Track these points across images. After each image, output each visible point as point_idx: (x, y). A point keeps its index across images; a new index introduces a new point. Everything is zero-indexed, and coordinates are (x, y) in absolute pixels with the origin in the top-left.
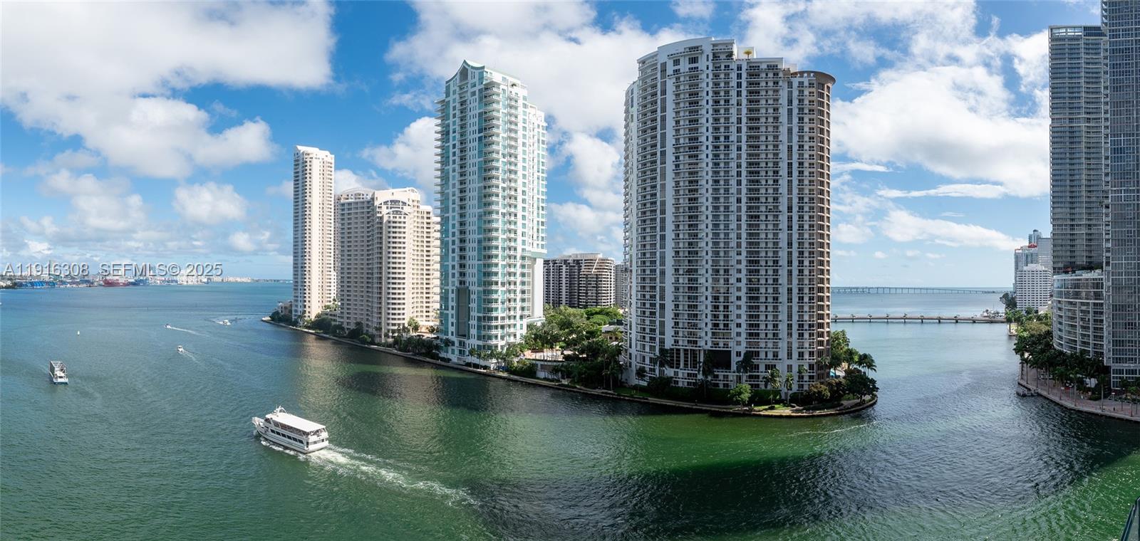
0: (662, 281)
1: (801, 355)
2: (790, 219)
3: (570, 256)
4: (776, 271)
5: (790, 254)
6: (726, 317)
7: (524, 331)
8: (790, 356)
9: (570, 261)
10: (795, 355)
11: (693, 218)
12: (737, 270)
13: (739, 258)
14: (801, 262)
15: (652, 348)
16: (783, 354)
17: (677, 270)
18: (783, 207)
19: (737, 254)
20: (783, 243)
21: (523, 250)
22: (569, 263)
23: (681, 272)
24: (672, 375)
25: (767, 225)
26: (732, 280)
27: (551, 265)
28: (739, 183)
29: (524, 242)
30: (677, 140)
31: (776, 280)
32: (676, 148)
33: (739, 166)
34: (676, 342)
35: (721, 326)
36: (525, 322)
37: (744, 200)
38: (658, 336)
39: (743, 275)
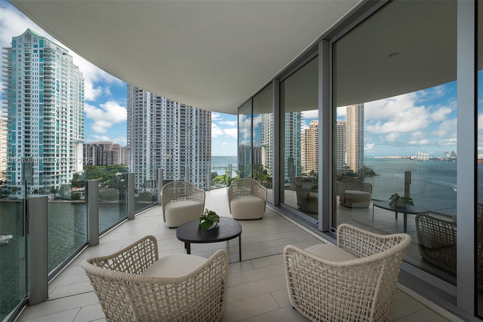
0: (145, 154)
1: (200, 181)
2: (196, 131)
3: (98, 143)
4: (191, 150)
5: (196, 144)
6: (172, 167)
7: (72, 178)
8: (196, 181)
9: (98, 145)
10: (198, 181)
11: (159, 129)
12: (176, 150)
13: (177, 145)
14: (200, 147)
15: (141, 181)
16: (194, 181)
17: (151, 150)
18: (194, 127)
19: (176, 144)
20: (194, 140)
21: (71, 139)
22: (97, 146)
23: (153, 150)
24: (150, 191)
25: (188, 133)
26: (175, 153)
27: (86, 146)
28: (177, 117)
29: (71, 135)
30: (152, 97)
31: (191, 154)
32: (151, 101)
33: (177, 110)
34: (151, 178)
35: (170, 171)
36: (72, 173)
37: (179, 124)
38: (143, 176)
39: (179, 152)
